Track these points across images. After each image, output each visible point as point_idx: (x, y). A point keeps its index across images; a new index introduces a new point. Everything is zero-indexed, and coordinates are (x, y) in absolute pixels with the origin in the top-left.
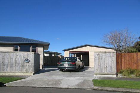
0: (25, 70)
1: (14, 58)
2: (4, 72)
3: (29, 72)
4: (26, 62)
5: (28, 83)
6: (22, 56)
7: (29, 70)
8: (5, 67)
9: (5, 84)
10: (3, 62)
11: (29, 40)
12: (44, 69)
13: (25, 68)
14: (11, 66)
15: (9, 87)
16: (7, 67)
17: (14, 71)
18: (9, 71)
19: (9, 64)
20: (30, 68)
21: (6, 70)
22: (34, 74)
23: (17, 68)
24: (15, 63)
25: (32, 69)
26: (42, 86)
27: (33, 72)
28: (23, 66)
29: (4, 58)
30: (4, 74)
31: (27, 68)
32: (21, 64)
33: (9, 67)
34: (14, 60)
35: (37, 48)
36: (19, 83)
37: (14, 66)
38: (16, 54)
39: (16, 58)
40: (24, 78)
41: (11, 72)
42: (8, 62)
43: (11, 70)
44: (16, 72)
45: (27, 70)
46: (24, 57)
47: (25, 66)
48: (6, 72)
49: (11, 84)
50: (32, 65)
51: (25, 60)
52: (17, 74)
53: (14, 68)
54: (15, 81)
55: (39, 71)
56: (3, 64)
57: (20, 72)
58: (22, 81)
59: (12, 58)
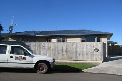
0: (95, 58)
1: (85, 47)
2: (77, 59)
3: (99, 60)
4: (96, 51)
5: (102, 70)
6: (92, 46)
7: (99, 58)
8: (78, 55)
9: (82, 71)
10: (76, 51)
11: (94, 32)
12: (108, 57)
13: (95, 56)
14: (83, 55)
15: (86, 73)
16: (80, 55)
17: (85, 59)
18: (81, 59)
19: (81, 53)
20: (100, 56)
21: (78, 58)
22: (103, 62)
23: (88, 56)
24: (86, 52)
25: (101, 58)
26: (116, 74)
27: (103, 60)
28: (93, 55)
29: (76, 48)
30: (77, 61)
31: (97, 56)
32: (91, 53)
33: (81, 56)
34: (85, 50)
35: (101, 38)
36: (94, 70)
37: (85, 54)
38: (86, 44)
39: (87, 47)
40: (96, 66)
41: (83, 60)
42: (80, 51)
43: (83, 58)
44: (87, 60)
45: (96, 58)
46: (93, 47)
47: (95, 55)
48: (79, 60)
49: (88, 70)
50: (101, 54)
51: (95, 50)
52: (88, 62)
53: (85, 56)
54: (89, 68)
55: (106, 59)
56: (76, 53)
57: (90, 60)
58: (96, 69)
59: (83, 48)
